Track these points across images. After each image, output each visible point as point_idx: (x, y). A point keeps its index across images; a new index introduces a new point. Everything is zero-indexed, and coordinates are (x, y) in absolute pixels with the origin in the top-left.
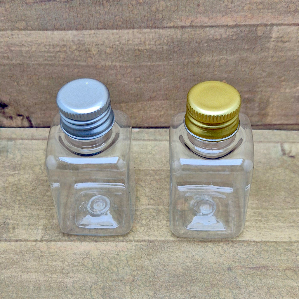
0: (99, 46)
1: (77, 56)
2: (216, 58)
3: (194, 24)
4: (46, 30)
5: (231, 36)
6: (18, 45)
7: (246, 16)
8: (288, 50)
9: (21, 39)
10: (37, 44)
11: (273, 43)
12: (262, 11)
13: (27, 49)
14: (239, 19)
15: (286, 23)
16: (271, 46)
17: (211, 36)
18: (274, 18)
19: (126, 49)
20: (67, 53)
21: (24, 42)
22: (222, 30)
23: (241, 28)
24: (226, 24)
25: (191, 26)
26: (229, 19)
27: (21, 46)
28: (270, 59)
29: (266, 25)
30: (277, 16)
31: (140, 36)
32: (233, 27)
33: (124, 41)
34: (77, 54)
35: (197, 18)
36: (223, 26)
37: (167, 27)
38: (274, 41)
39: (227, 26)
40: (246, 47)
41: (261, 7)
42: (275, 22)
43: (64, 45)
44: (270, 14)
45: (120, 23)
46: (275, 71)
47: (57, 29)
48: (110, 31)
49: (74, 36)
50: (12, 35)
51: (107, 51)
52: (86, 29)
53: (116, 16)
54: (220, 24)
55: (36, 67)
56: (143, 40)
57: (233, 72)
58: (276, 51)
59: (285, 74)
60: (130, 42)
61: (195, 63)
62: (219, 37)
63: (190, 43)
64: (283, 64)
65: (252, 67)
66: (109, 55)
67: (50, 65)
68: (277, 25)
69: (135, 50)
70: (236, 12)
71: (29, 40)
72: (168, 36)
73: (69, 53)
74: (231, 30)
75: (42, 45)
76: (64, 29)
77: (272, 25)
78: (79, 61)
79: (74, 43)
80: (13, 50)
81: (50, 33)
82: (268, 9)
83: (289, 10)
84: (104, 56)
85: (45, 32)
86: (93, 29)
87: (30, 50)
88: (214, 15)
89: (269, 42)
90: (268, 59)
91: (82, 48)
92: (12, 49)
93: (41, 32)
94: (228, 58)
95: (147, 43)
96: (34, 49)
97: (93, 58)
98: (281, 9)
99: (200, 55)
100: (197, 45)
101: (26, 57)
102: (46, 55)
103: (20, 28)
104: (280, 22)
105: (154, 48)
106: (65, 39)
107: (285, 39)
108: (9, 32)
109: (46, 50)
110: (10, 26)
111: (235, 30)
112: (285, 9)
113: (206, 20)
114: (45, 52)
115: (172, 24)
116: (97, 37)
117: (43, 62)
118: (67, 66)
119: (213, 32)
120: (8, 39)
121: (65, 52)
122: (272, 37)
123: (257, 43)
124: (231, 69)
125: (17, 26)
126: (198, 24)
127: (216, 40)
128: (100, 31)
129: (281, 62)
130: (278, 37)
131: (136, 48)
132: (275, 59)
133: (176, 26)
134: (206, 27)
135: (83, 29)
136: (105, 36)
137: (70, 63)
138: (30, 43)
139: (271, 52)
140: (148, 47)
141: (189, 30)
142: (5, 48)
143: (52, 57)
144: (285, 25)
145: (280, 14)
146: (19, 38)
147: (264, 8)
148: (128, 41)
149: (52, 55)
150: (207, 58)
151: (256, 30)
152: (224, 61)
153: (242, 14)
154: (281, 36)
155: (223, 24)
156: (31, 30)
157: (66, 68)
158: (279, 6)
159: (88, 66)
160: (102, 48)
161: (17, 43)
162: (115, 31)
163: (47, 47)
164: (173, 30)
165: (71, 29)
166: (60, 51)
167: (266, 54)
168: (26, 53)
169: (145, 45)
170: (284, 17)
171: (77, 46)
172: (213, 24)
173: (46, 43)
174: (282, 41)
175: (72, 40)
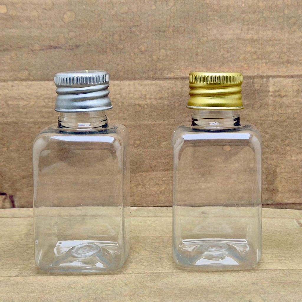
4: (48, 81)
6: (16, 99)
7: (243, 66)
8: (287, 106)
9: (20, 91)
10: (35, 96)
11: (271, 98)
12: (257, 61)
13: (25, 103)
15: (280, 74)
16: (270, 102)
18: (269, 69)
19: (126, 104)
21: (23, 95)
27: (19, 99)
28: (271, 118)
29: (262, 77)
30: (271, 67)
31: (141, 88)
33: (124, 94)
35: (196, 68)
37: (167, 78)
38: (271, 96)
41: (255, 57)
42: (270, 73)
44: (264, 64)
45: (122, 74)
46: (278, 133)
50: (12, 86)
53: (118, 65)
55: (31, 125)
56: (144, 93)
58: (275, 107)
59: (288, 137)
60: (131, 95)
64: (284, 124)
68: (273, 77)
69: (135, 105)
70: (233, 62)
71: (29, 93)
72: (168, 89)
75: (41, 98)
77: (268, 77)
80: (11, 105)
82: (262, 60)
83: (281, 60)
85: (47, 82)
87: (28, 104)
88: (212, 65)
89: (267, 96)
90: (268, 117)
92: (10, 103)
93: (42, 82)
95: (148, 96)
96: (32, 103)
98: (274, 59)
101: (22, 112)
102: (44, 110)
103: (22, 78)
104: (275, 74)
105: (155, 103)
107: (283, 94)
108: (10, 83)
109: (45, 104)
110: (11, 76)
112: (277, 60)
114: (44, 107)
115: (172, 75)
117: (40, 120)
120: (7, 91)
122: (269, 91)
123: (256, 98)
125: (19, 75)
129: (283, 121)
130: (275, 91)
131: (137, 102)
132: (276, 118)
133: (176, 77)
138: (29, 96)
139: (271, 108)
140: (148, 101)
142: (3, 102)
143: (49, 112)
144: (280, 77)
145: (274, 65)
146: (19, 90)
147: (258, 58)
148: (129, 94)
151: (253, 83)
153: (238, 64)
154: (277, 89)
156: (32, 81)
158: (272, 56)
161: (16, 95)
163: (46, 100)
164: (173, 82)
167: (266, 111)
168: (23, 109)
169: (146, 99)
170: (278, 68)
173: (46, 96)
174: (280, 95)
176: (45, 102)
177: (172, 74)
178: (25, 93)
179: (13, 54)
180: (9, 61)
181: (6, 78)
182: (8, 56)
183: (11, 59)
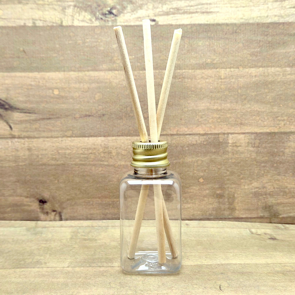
0: (118, 149)
1: (102, 157)
2: (194, 159)
3: (179, 133)
4: (85, 137)
5: (203, 142)
6: (64, 149)
7: (211, 127)
8: (241, 153)
9: (67, 144)
10: (77, 147)
11: (230, 147)
13: (70, 151)
14: (206, 129)
15: (236, 132)
16: (230, 150)
17: (190, 142)
18: (229, 128)
20: (95, 155)
21: (68, 146)
22: (197, 137)
23: (209, 136)
24: (199, 132)
25: (177, 134)
26: (200, 129)
27: (66, 149)
28: (230, 161)
29: (224, 134)
30: (230, 127)
32: (203, 135)
34: (102, 155)
35: (180, 128)
36: (197, 134)
38: (230, 146)
39: (199, 134)
40: (213, 151)
41: (219, 121)
42: (229, 131)
43: (95, 148)
44: (225, 126)
45: (132, 132)
46: (235, 170)
47: (91, 136)
48: (125, 137)
49: (102, 141)
50: (62, 141)
51: (123, 153)
52: (110, 136)
53: (130, 126)
54: (195, 133)
55: (73, 166)
57: (207, 171)
58: (233, 153)
59: (242, 173)
61: (181, 163)
62: (195, 143)
63: (177, 147)
64: (240, 165)
65: (219, 167)
66: (124, 156)
67: (83, 165)
68: (232, 134)
70: (205, 124)
71: (72, 145)
73: (97, 154)
74: (202, 137)
75: (80, 148)
76: (96, 136)
77: (228, 134)
78: (103, 161)
79: (101, 146)
80: (60, 153)
81: (86, 139)
82: (224, 122)
83: (236, 123)
84: (120, 157)
86: (115, 136)
88: (191, 126)
89: (227, 146)
90: (229, 160)
91: (106, 150)
92: (60, 151)
93: (81, 138)
94: (203, 160)
96: (74, 152)
97: (113, 159)
98: (232, 122)
99: (184, 157)
100: (181, 148)
101: (68, 158)
102: (82, 156)
103: (68, 135)
104: (233, 131)
106: (96, 144)
107: (238, 145)
108: (60, 139)
109: (82, 152)
110: (61, 134)
111: (205, 137)
112: (234, 123)
113: (186, 129)
114: (82, 154)
116: (116, 142)
117: (79, 162)
118: (94, 165)
119: (191, 138)
120: (58, 144)
121: (95, 154)
122: (229, 143)
123: (220, 147)
124: (205, 168)
125: (66, 134)
126: (181, 133)
127: (194, 145)
128: (119, 137)
129: (239, 163)
130: (233, 143)
132: (234, 161)
133: (167, 134)
134: (187, 135)
135: (109, 136)
136: (122, 141)
137: (97, 163)
138: (72, 147)
139: (230, 154)
141: (176, 137)
142: (55, 151)
143: (85, 158)
144: (236, 133)
145: (232, 126)
147: (221, 122)
149: (86, 156)
150: (189, 159)
151: (218, 138)
152: (200, 162)
153: (208, 125)
154: (234, 141)
155: (197, 133)
156: (74, 137)
157: (94, 167)
158: (230, 120)
159: (108, 166)
160: (120, 151)
161: (64, 147)
162: (129, 138)
163: (83, 150)
164: (166, 137)
165: (100, 136)
166: (91, 153)
167: (227, 156)
168: (68, 155)
170: (235, 128)
171: (104, 149)
172: (191, 133)
173: (83, 147)
174: (236, 146)
175: (100, 144)
176: (82, 151)
177: (165, 132)
178: (69, 145)
179: (62, 120)
180: (60, 125)
181: (57, 136)
182: (59, 122)
183: (61, 123)
